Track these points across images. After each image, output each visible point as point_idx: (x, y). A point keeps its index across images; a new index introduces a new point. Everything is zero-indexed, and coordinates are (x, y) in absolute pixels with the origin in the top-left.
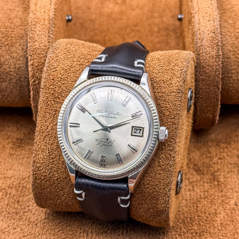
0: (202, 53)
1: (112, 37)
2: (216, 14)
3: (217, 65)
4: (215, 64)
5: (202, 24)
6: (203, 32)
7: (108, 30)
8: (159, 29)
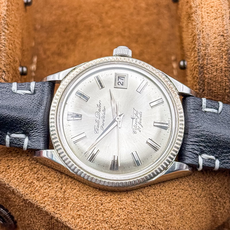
0: (206, 65)
1: (85, 16)
2: (225, 8)
3: (227, 80)
4: (224, 79)
5: (206, 24)
6: (208, 35)
7: (80, 6)
8: (147, 5)
